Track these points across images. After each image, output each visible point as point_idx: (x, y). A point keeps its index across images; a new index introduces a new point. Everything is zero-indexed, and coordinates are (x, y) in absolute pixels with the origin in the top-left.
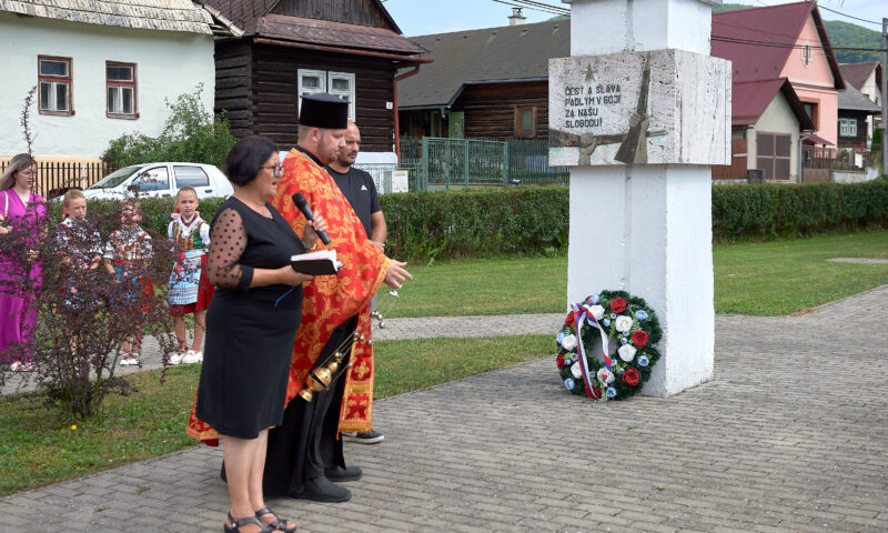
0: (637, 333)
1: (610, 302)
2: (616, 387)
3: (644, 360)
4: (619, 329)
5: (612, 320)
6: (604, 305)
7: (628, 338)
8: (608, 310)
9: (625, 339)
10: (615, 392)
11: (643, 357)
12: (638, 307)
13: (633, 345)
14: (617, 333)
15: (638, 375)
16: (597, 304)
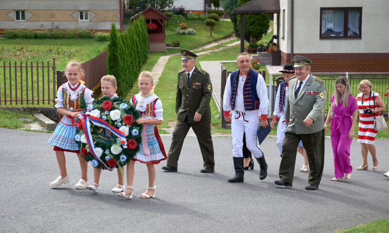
0: (126, 117)
1: (101, 106)
2: (125, 154)
3: (135, 132)
4: (114, 119)
5: (107, 115)
6: (98, 108)
7: (121, 122)
8: (102, 110)
9: (120, 124)
10: (125, 158)
11: (134, 130)
12: (119, 102)
13: (126, 125)
14: (113, 122)
15: (135, 142)
16: (93, 109)
